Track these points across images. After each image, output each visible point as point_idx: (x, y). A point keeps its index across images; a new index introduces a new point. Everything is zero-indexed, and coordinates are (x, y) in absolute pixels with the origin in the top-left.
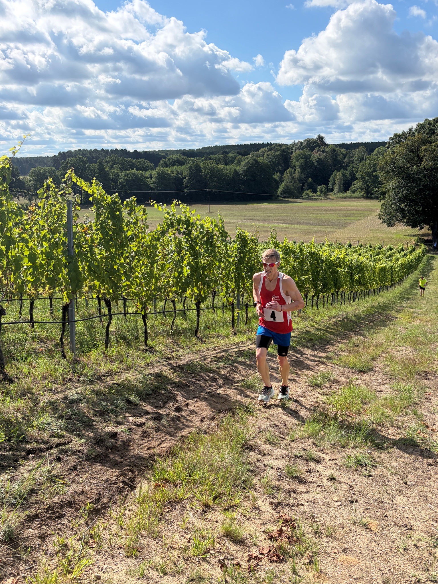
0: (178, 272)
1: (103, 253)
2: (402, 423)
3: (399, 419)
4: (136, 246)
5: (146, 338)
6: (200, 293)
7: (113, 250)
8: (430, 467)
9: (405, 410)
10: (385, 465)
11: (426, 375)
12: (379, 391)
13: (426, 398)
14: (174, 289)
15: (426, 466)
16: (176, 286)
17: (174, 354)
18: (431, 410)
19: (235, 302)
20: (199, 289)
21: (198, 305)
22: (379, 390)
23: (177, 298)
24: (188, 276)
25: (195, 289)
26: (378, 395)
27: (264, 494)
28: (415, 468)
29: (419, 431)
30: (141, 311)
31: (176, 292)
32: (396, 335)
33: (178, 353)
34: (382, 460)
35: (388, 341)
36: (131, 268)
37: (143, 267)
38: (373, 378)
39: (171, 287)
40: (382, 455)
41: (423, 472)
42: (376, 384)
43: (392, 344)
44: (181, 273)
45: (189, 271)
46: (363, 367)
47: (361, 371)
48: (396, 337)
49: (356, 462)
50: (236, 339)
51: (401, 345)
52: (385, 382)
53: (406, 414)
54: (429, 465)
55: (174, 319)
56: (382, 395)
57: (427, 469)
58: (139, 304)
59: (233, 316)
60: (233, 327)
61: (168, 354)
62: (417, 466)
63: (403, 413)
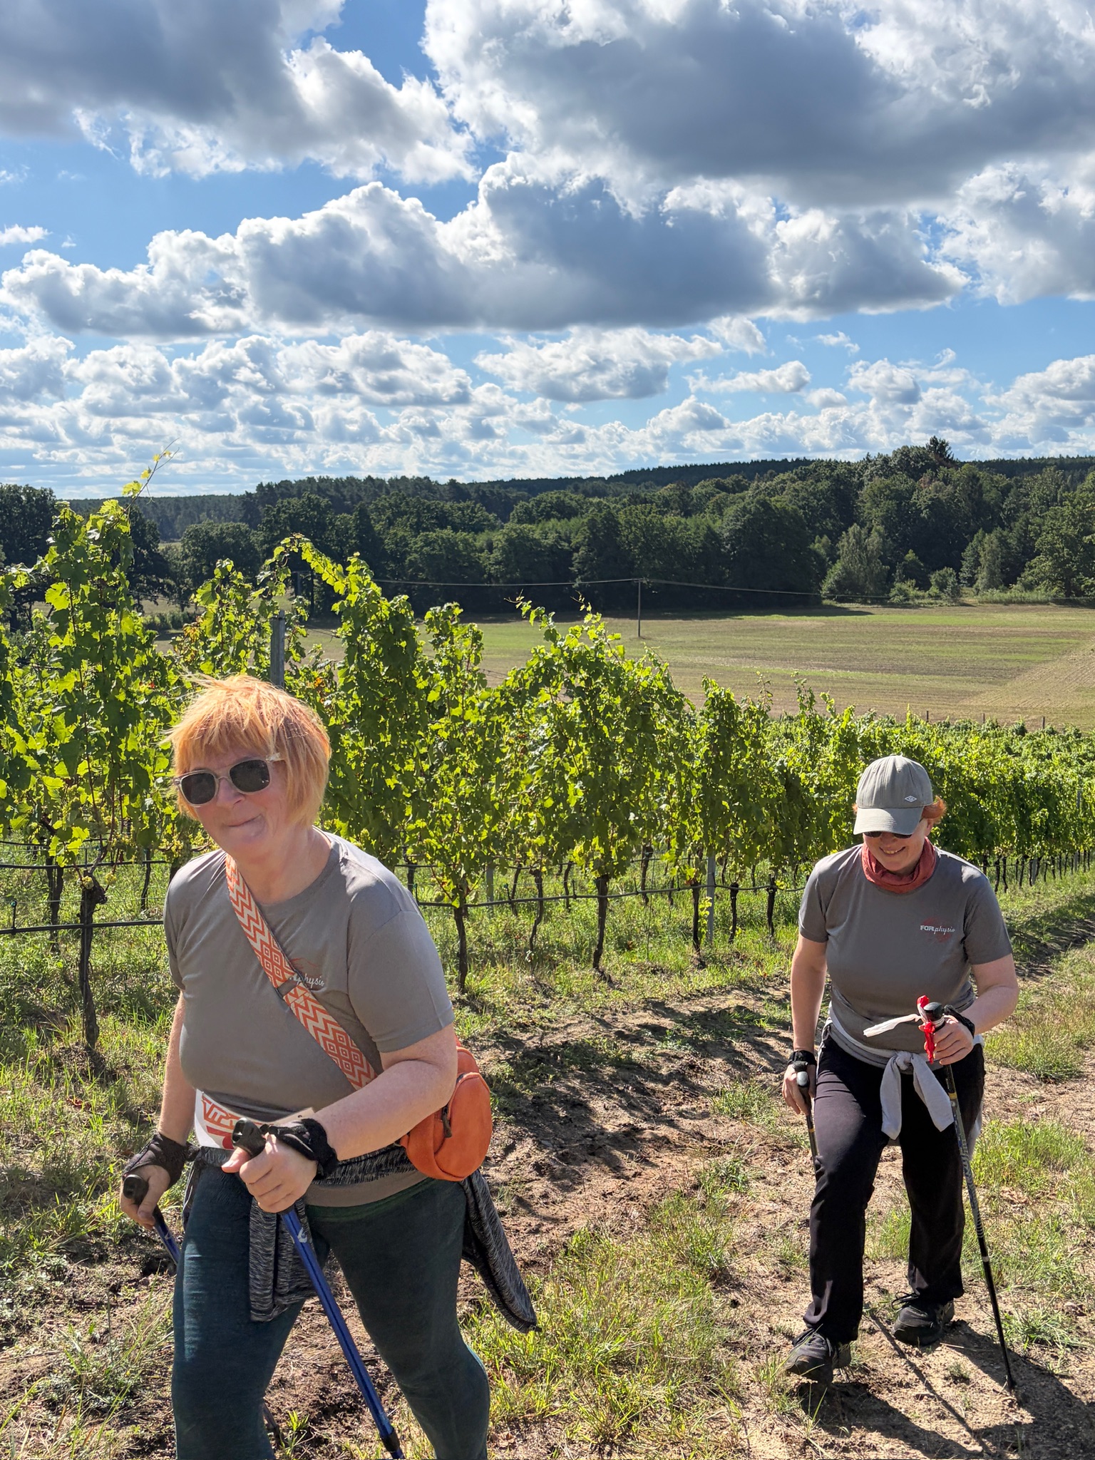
0: (554, 797)
1: (361, 744)
4: (448, 728)
5: (463, 971)
6: (608, 853)
7: (386, 739)
14: (540, 840)
16: (547, 833)
17: (535, 1015)
19: (704, 878)
20: (605, 843)
21: (602, 884)
23: (547, 864)
24: (578, 806)
25: (595, 840)
27: (768, 1411)
30: (452, 899)
31: (544, 849)
33: (546, 1014)
36: (432, 786)
37: (463, 782)
38: (1080, 1097)
39: (531, 835)
44: (561, 798)
45: (581, 794)
46: (1053, 1067)
47: (1046, 1079)
49: (1027, 1332)
50: (706, 979)
55: (538, 922)
58: (445, 879)
59: (697, 917)
60: (697, 947)
61: (521, 1015)
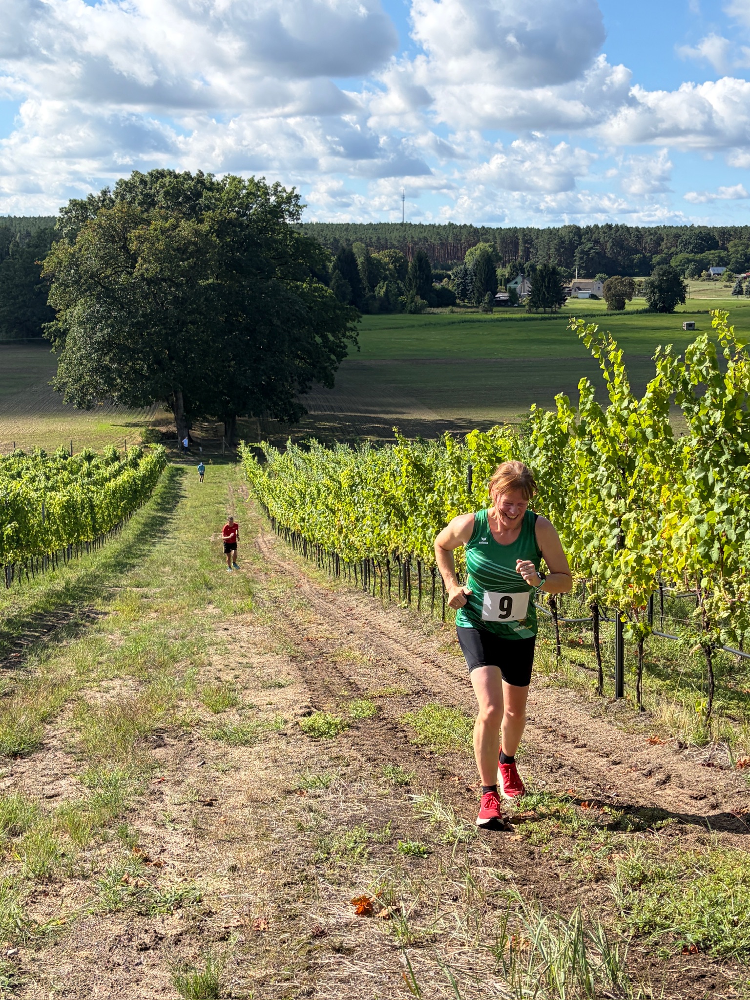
2: (92, 864)
3: (87, 854)
8: (143, 955)
9: (102, 831)
10: (42, 976)
11: (158, 738)
12: (51, 797)
13: (153, 793)
15: (134, 953)
18: (161, 817)
22: (53, 792)
26: (49, 807)
28: (110, 965)
29: (126, 876)
32: (102, 655)
34: (39, 966)
35: (84, 670)
38: (40, 766)
40: (41, 955)
41: (127, 970)
42: (44, 779)
43: (93, 675)
46: (19, 745)
47: (15, 755)
48: (101, 659)
51: (111, 676)
52: (67, 771)
53: (106, 841)
54: (142, 950)
56: (57, 805)
57: (137, 961)
62: (116, 959)
63: (97, 837)
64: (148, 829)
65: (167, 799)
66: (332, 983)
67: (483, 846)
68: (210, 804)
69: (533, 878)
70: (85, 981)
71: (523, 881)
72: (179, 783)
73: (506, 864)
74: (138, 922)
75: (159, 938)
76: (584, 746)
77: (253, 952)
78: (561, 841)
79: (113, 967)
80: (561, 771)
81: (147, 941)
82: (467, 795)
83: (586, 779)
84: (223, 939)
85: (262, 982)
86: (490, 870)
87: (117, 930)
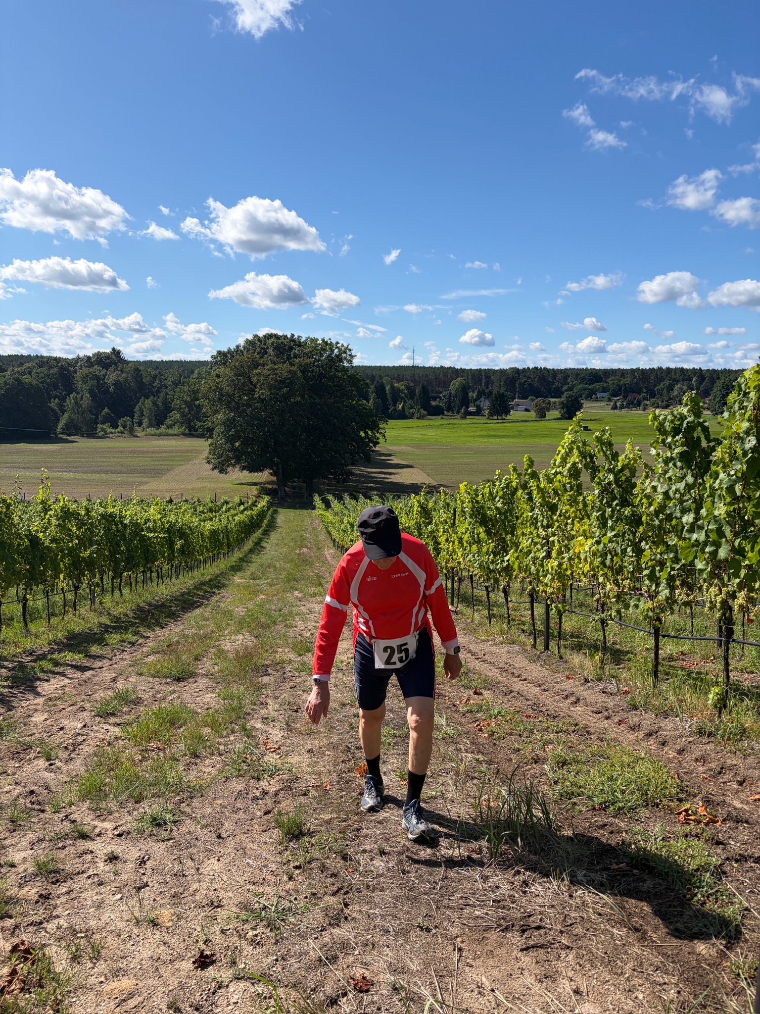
2: (225, 745)
3: (222, 740)
9: (231, 726)
10: (193, 815)
11: (265, 670)
13: (262, 704)
28: (235, 809)
29: (245, 754)
32: (231, 620)
38: (194, 686)
41: (245, 812)
43: (226, 632)
46: (181, 673)
47: (179, 680)
48: (231, 623)
49: (152, 822)
51: (237, 633)
52: (210, 689)
53: (233, 732)
54: (254, 800)
62: (238, 805)
63: (228, 730)
64: (259, 725)
65: (270, 708)
66: (373, 824)
67: (464, 740)
68: (297, 711)
69: (496, 760)
70: (219, 819)
71: (489, 763)
72: (276, 698)
73: (479, 752)
74: (253, 782)
75: (265, 793)
76: (525, 680)
77: (323, 803)
78: (513, 737)
79: (236, 811)
80: (512, 695)
81: (258, 794)
82: (454, 709)
83: (527, 700)
84: (305, 794)
85: (329, 822)
86: (469, 755)
87: (240, 787)
